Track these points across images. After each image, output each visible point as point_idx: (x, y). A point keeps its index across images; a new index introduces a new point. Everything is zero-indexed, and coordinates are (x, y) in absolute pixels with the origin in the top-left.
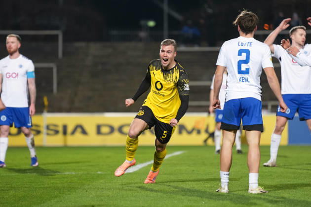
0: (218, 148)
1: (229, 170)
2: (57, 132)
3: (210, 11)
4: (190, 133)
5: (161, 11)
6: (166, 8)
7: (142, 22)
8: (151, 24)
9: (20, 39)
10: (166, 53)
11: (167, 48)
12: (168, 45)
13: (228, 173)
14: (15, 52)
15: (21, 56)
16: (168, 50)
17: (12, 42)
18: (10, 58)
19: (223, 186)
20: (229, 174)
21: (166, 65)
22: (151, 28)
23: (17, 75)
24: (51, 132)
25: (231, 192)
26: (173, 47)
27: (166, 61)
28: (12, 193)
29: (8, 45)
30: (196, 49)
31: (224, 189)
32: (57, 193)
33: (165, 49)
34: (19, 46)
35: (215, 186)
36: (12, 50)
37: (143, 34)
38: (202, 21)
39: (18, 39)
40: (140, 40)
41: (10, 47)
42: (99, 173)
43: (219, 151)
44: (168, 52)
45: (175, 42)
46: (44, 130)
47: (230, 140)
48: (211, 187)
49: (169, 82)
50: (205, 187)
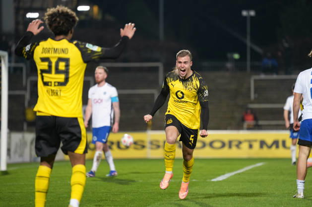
0: (294, 160)
1: (304, 178)
2: (158, 147)
3: (286, 45)
4: (270, 147)
5: (245, 46)
6: (248, 43)
7: (229, 55)
8: (236, 56)
9: (107, 70)
10: (183, 64)
11: (183, 59)
12: (183, 56)
13: (303, 181)
14: (101, 81)
15: (106, 84)
16: (184, 61)
17: (100, 73)
18: (98, 86)
19: (299, 192)
20: (304, 183)
21: (184, 75)
22: (236, 60)
23: (102, 101)
24: (154, 147)
25: (307, 197)
26: (189, 57)
27: (184, 71)
28: (123, 196)
29: (96, 75)
30: (275, 77)
31: (300, 195)
32: (160, 197)
33: (181, 61)
34: (105, 76)
35: (292, 193)
36: (99, 80)
37: (229, 65)
38: (280, 54)
39: (105, 71)
40: (227, 70)
41: (98, 78)
42: (194, 180)
43: (295, 163)
44: (185, 63)
45: (189, 53)
46: (147, 145)
47: (305, 154)
48: (289, 193)
49: (190, 89)
50: (284, 193)
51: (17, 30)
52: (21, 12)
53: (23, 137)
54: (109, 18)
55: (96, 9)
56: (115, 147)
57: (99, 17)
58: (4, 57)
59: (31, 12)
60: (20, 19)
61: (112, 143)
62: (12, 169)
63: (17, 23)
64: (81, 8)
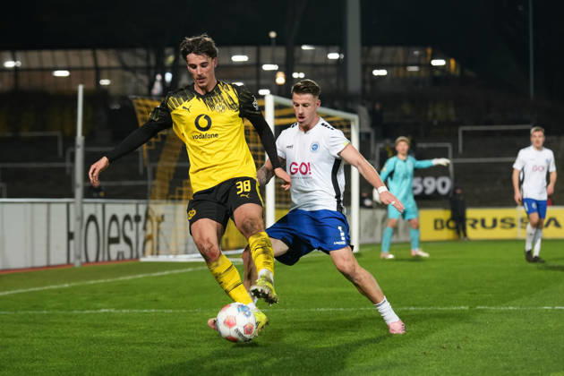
46: (518, 223)
51: (363, 90)
52: (368, 69)
53: (374, 214)
54: (470, 73)
55: (453, 62)
56: (478, 225)
57: (458, 72)
58: (354, 121)
59: (378, 69)
60: (367, 77)
61: (476, 221)
62: (364, 250)
63: (364, 82)
64: (436, 63)
